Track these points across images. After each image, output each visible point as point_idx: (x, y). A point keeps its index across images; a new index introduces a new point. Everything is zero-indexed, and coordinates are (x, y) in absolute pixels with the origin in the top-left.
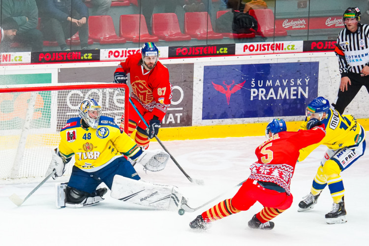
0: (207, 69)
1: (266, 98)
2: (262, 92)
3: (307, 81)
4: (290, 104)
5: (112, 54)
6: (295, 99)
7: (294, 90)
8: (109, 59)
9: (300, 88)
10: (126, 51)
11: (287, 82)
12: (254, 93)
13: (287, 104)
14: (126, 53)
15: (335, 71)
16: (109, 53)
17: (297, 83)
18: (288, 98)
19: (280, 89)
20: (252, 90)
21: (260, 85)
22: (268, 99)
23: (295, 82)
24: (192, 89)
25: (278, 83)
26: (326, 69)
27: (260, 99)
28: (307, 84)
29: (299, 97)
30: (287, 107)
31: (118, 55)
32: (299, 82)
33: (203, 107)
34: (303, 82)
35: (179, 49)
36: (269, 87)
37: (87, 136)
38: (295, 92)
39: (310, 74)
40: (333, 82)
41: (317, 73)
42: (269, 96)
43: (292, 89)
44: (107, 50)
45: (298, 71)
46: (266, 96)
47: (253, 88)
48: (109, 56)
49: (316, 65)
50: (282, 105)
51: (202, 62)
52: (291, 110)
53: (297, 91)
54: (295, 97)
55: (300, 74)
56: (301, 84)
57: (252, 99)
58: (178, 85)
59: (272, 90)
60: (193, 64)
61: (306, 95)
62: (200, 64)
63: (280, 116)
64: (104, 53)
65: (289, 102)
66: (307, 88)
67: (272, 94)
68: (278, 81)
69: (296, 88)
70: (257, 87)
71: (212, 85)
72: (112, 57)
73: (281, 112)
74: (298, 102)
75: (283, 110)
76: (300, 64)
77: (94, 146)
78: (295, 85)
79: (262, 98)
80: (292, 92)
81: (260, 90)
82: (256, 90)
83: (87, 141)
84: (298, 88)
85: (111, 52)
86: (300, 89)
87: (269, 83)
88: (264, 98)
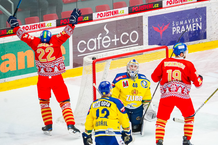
0: (150, 18)
1: (180, 32)
2: (178, 28)
3: (201, 19)
4: (192, 34)
5: (99, 15)
6: (195, 31)
7: (194, 25)
8: (98, 19)
9: (197, 23)
10: (106, 12)
11: (191, 21)
12: (174, 30)
13: (191, 34)
14: (106, 14)
15: (215, 11)
16: (98, 15)
17: (196, 21)
18: (191, 30)
19: (187, 25)
20: (173, 28)
21: (177, 24)
22: (181, 32)
23: (195, 20)
24: (143, 32)
25: (186, 22)
26: (210, 11)
27: (177, 33)
28: (201, 21)
29: (197, 29)
30: (191, 36)
31: (102, 16)
32: (196, 20)
33: (149, 42)
34: (199, 20)
35: (134, 8)
36: (182, 25)
37: (135, 85)
38: (195, 27)
39: (202, 15)
40: (214, 18)
41: (206, 14)
42: (182, 30)
43: (193, 24)
44: (96, 13)
45: (196, 14)
46: (180, 31)
47: (174, 27)
48: (98, 17)
49: (205, 9)
50: (189, 35)
51: (147, 15)
52: (193, 38)
53: (195, 25)
54: (195, 30)
55: (197, 15)
56: (198, 21)
57: (173, 34)
58: (136, 30)
59: (183, 27)
60: (142, 16)
61: (201, 28)
62: (146, 15)
63: (188, 42)
64: (95, 16)
65: (192, 33)
66: (201, 23)
67: (183, 29)
68: (186, 21)
69: (195, 24)
70: (175, 26)
71: (153, 28)
72: (99, 17)
73: (188, 39)
74: (197, 32)
75: (189, 38)
76: (197, 9)
77: (139, 92)
78: (195, 22)
79: (178, 32)
80: (194, 27)
81: (177, 27)
82: (175, 28)
83: (135, 88)
84: (196, 24)
85: (98, 14)
86: (197, 25)
87: (181, 23)
88: (179, 32)
